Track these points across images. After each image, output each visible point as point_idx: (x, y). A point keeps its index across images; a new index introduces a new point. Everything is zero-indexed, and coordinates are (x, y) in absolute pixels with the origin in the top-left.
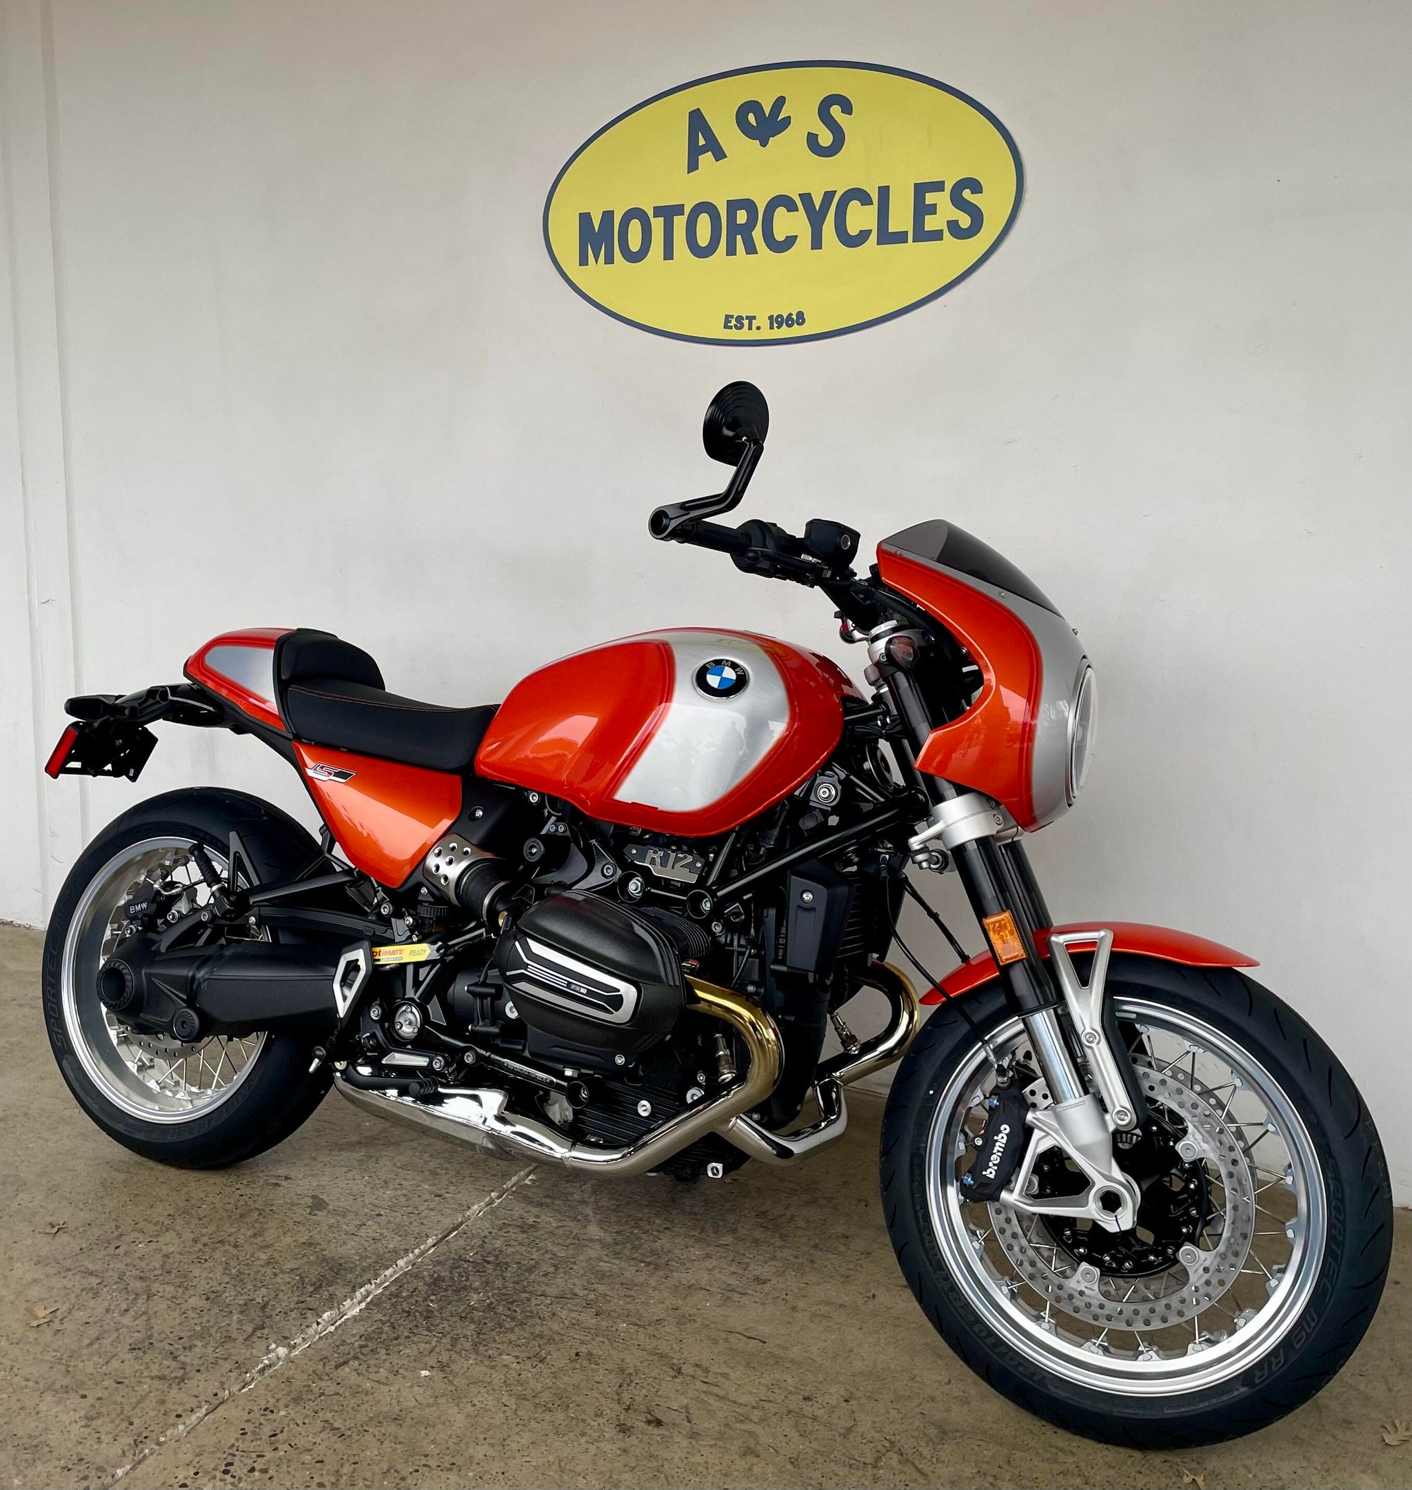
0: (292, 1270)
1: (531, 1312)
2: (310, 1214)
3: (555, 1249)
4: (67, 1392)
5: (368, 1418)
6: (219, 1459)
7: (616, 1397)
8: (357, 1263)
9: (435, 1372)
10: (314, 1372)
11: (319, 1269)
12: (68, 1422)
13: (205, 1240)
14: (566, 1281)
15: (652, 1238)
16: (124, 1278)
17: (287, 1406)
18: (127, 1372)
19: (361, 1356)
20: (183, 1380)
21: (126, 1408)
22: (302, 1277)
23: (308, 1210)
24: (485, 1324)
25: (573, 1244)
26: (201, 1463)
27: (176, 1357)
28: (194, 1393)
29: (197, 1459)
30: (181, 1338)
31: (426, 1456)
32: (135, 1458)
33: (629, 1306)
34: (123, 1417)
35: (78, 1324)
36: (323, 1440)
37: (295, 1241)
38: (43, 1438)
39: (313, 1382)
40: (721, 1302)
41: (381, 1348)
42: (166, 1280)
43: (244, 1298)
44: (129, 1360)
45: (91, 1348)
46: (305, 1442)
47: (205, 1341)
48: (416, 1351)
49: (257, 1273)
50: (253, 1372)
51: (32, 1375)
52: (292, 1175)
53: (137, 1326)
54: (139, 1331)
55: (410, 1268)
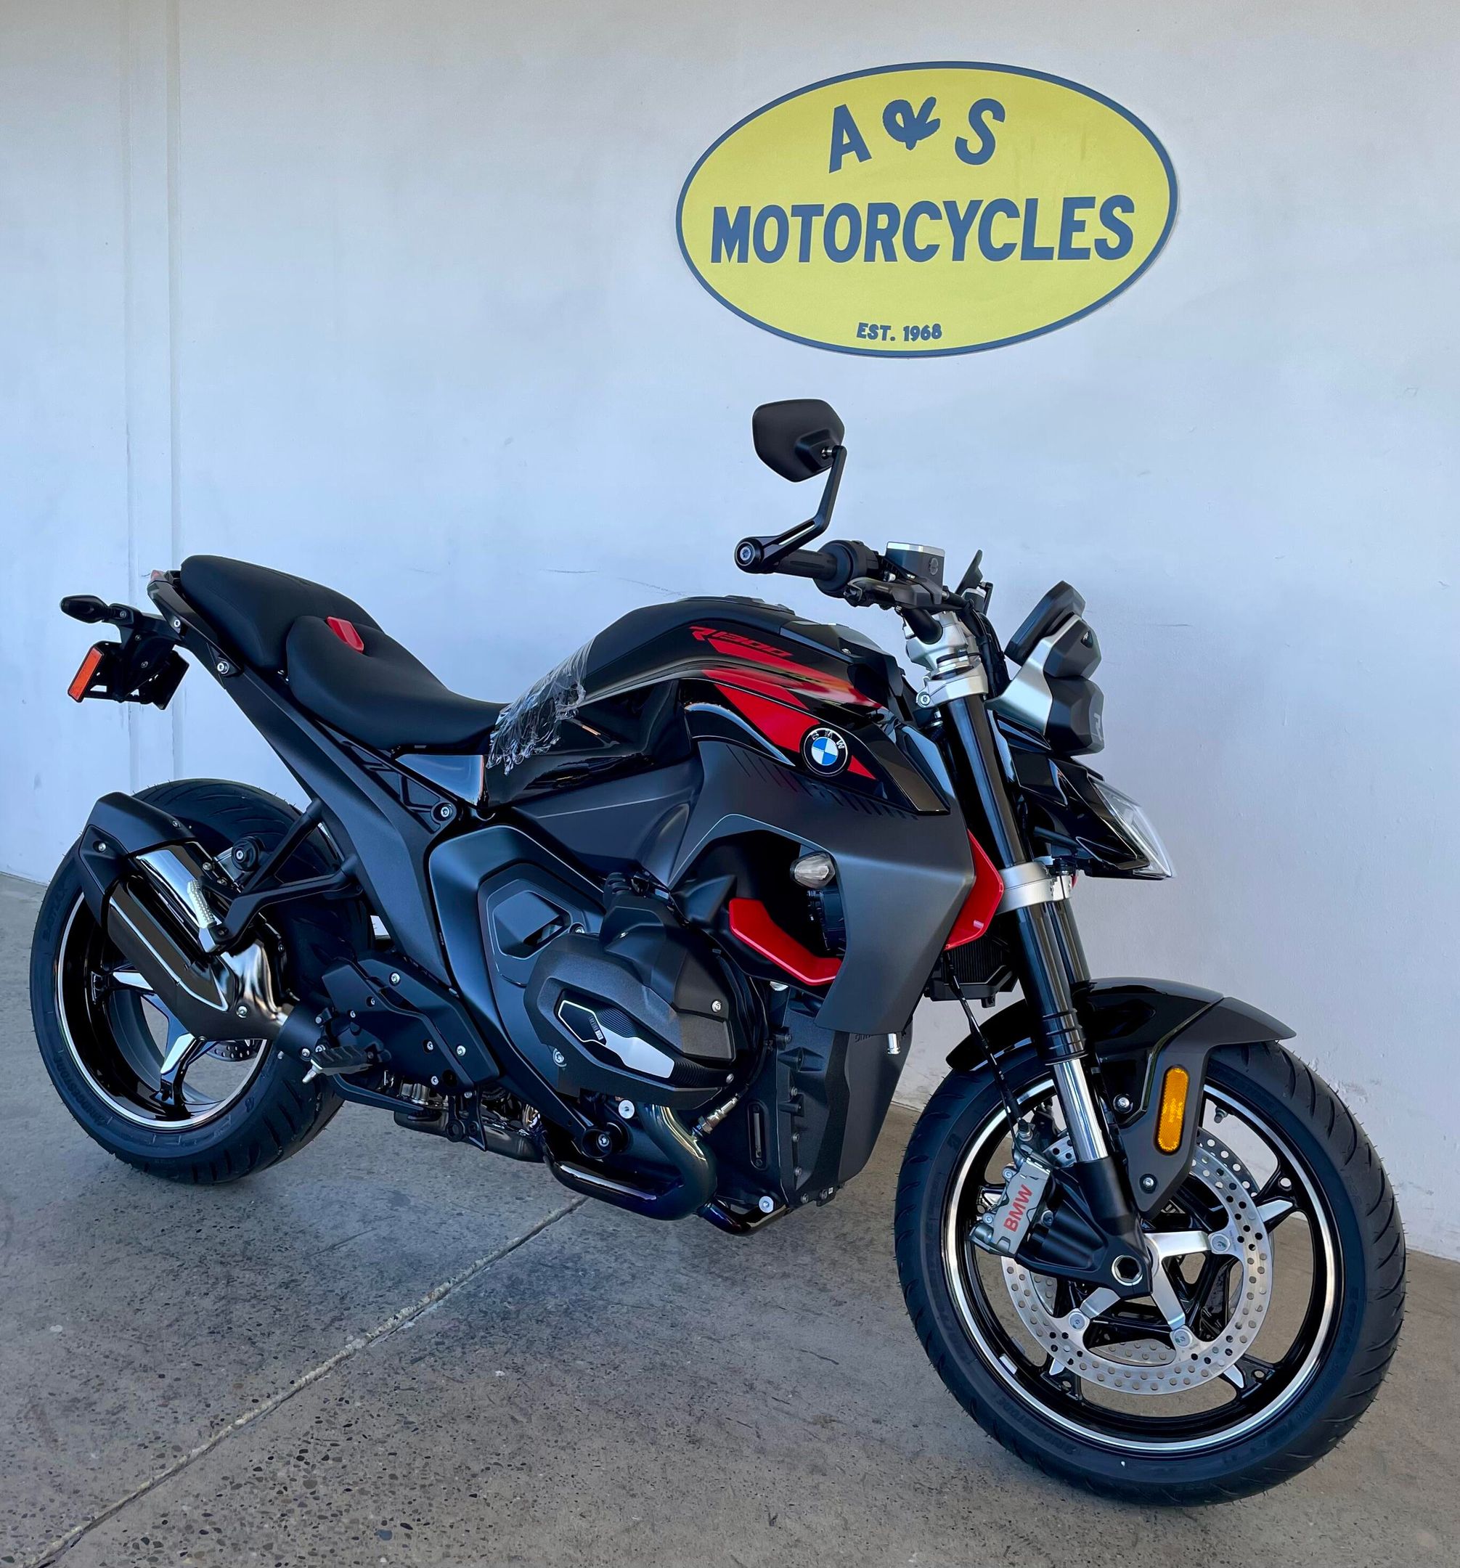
0: (372, 1264)
1: (607, 1319)
2: (391, 1209)
3: (633, 1259)
4: (145, 1371)
5: (439, 1415)
6: (294, 1445)
7: (688, 1409)
8: (437, 1260)
9: (508, 1374)
10: (390, 1365)
11: (399, 1264)
12: (145, 1400)
13: (286, 1228)
14: (643, 1291)
15: (730, 1254)
16: (205, 1261)
17: (362, 1398)
18: (206, 1354)
19: (437, 1353)
20: (261, 1366)
21: (204, 1391)
22: (381, 1272)
23: (389, 1205)
24: (562, 1328)
25: (652, 1255)
26: (275, 1449)
27: (254, 1343)
28: (271, 1379)
29: (272, 1444)
30: (261, 1325)
31: (499, 1454)
32: (211, 1439)
33: (703, 1320)
34: (201, 1398)
35: (157, 1304)
36: (396, 1433)
37: (375, 1235)
38: (121, 1415)
39: (389, 1376)
40: (797, 1321)
41: (457, 1345)
42: (246, 1267)
43: (323, 1288)
44: (207, 1343)
45: (170, 1330)
46: (378, 1434)
47: (283, 1329)
48: (491, 1351)
49: (338, 1264)
50: (331, 1362)
51: (111, 1352)
52: (374, 1170)
53: (216, 1310)
54: (217, 1316)
55: (489, 1268)
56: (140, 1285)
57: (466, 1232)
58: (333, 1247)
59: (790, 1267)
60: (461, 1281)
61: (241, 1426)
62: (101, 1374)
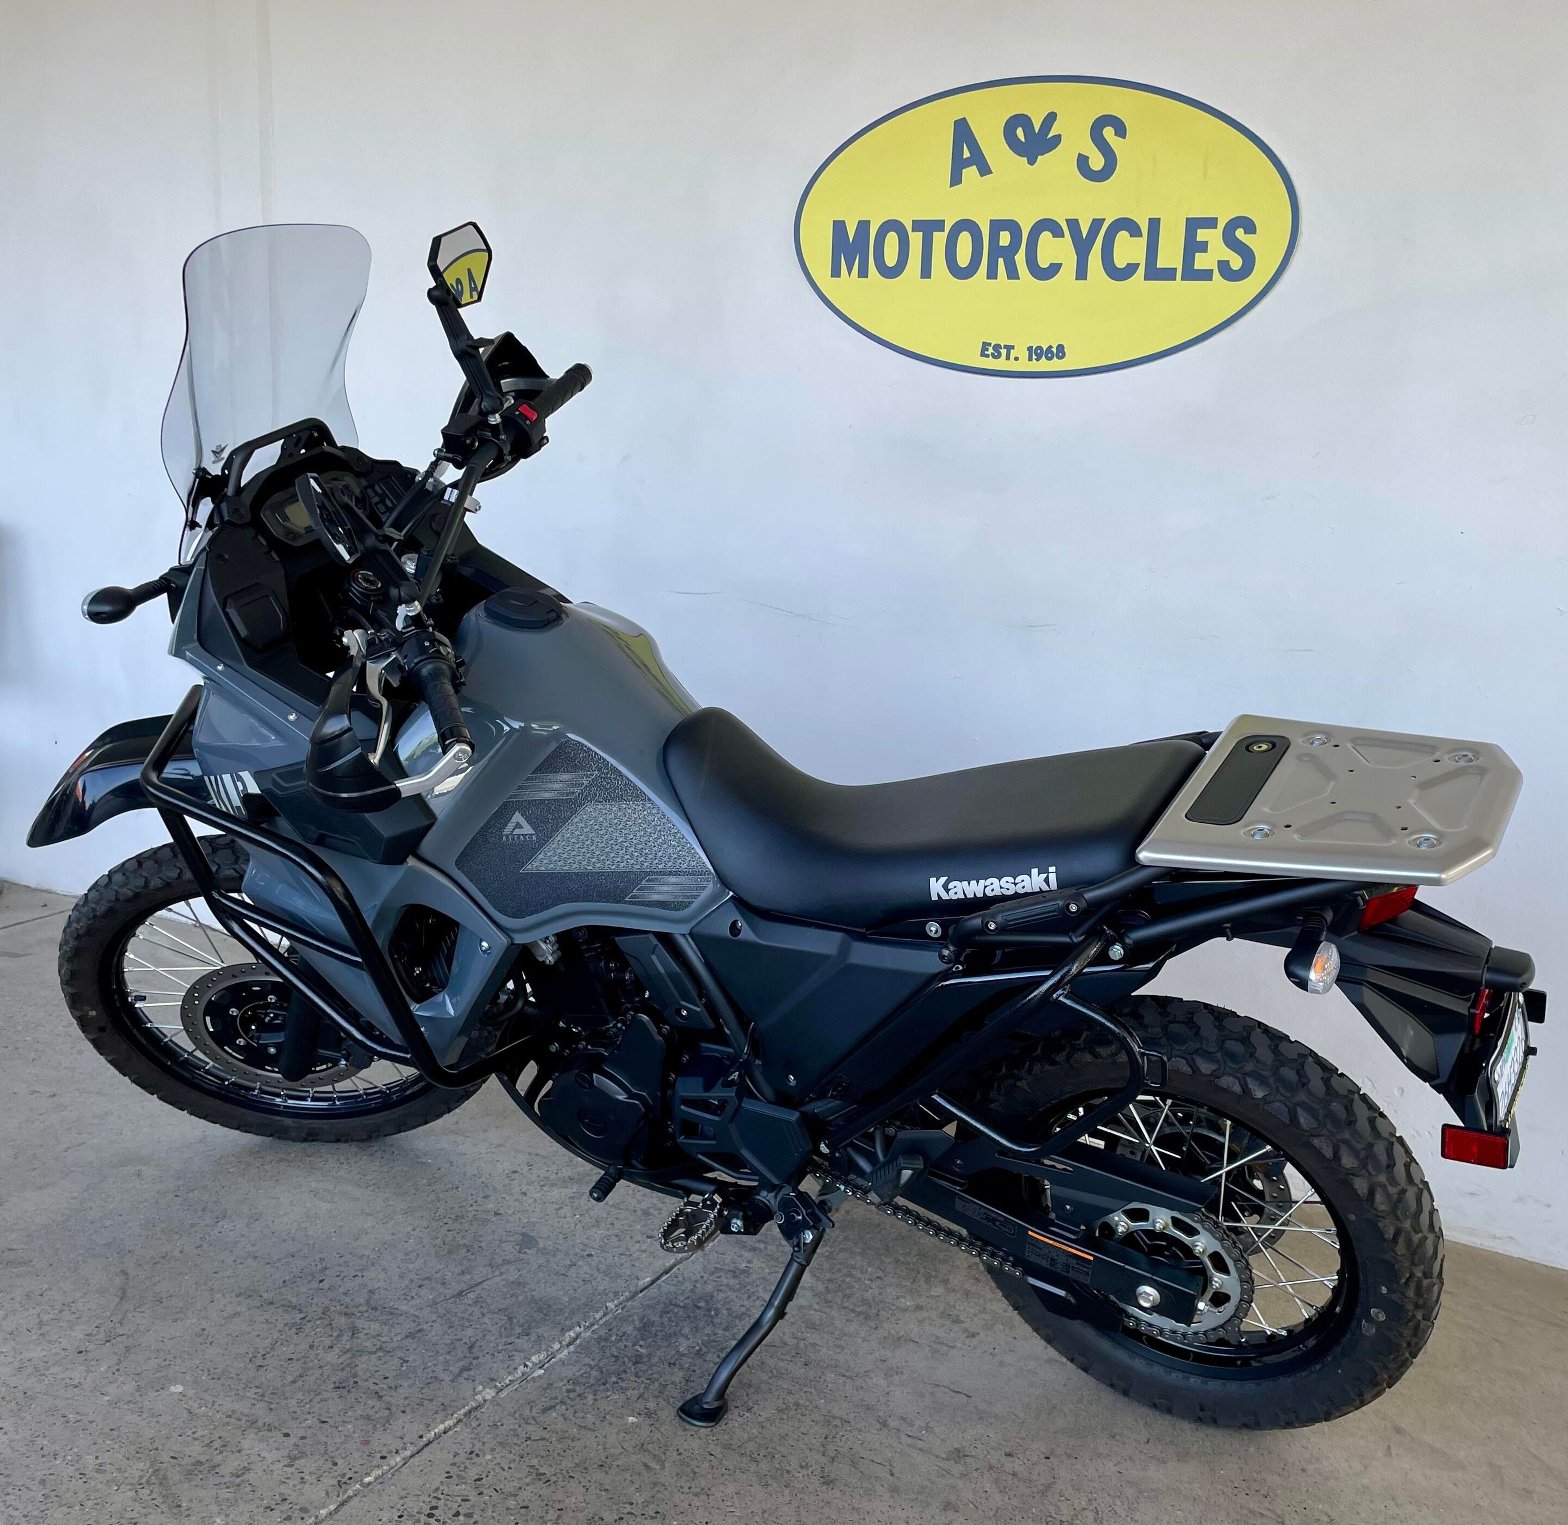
0: (500, 1310)
2: (519, 1252)
4: (270, 1430)
5: (573, 1465)
6: (424, 1502)
7: (822, 1449)
8: (567, 1304)
9: (641, 1419)
10: (521, 1415)
11: (528, 1310)
12: (270, 1461)
13: (412, 1276)
15: (863, 1286)
17: (493, 1450)
18: (332, 1411)
19: (569, 1401)
20: (388, 1422)
21: (330, 1449)
22: (510, 1319)
23: (517, 1248)
24: (694, 1371)
26: (405, 1507)
27: (381, 1397)
28: (399, 1434)
29: (402, 1502)
30: (386, 1378)
31: (633, 1504)
32: (339, 1499)
33: (836, 1357)
34: (327, 1457)
35: (280, 1360)
36: (528, 1485)
37: (503, 1280)
38: (246, 1477)
39: (520, 1426)
40: (930, 1355)
41: (588, 1393)
42: (371, 1316)
43: (450, 1337)
44: (333, 1399)
45: (294, 1385)
46: (510, 1487)
47: (410, 1382)
48: (623, 1397)
49: (464, 1312)
50: (459, 1414)
51: (233, 1411)
52: (502, 1211)
53: (342, 1363)
54: (343, 1369)
55: (620, 1311)
56: (261, 1339)
57: (596, 1274)
58: (460, 1294)
59: (924, 1299)
61: (370, 1483)
62: (223, 1435)
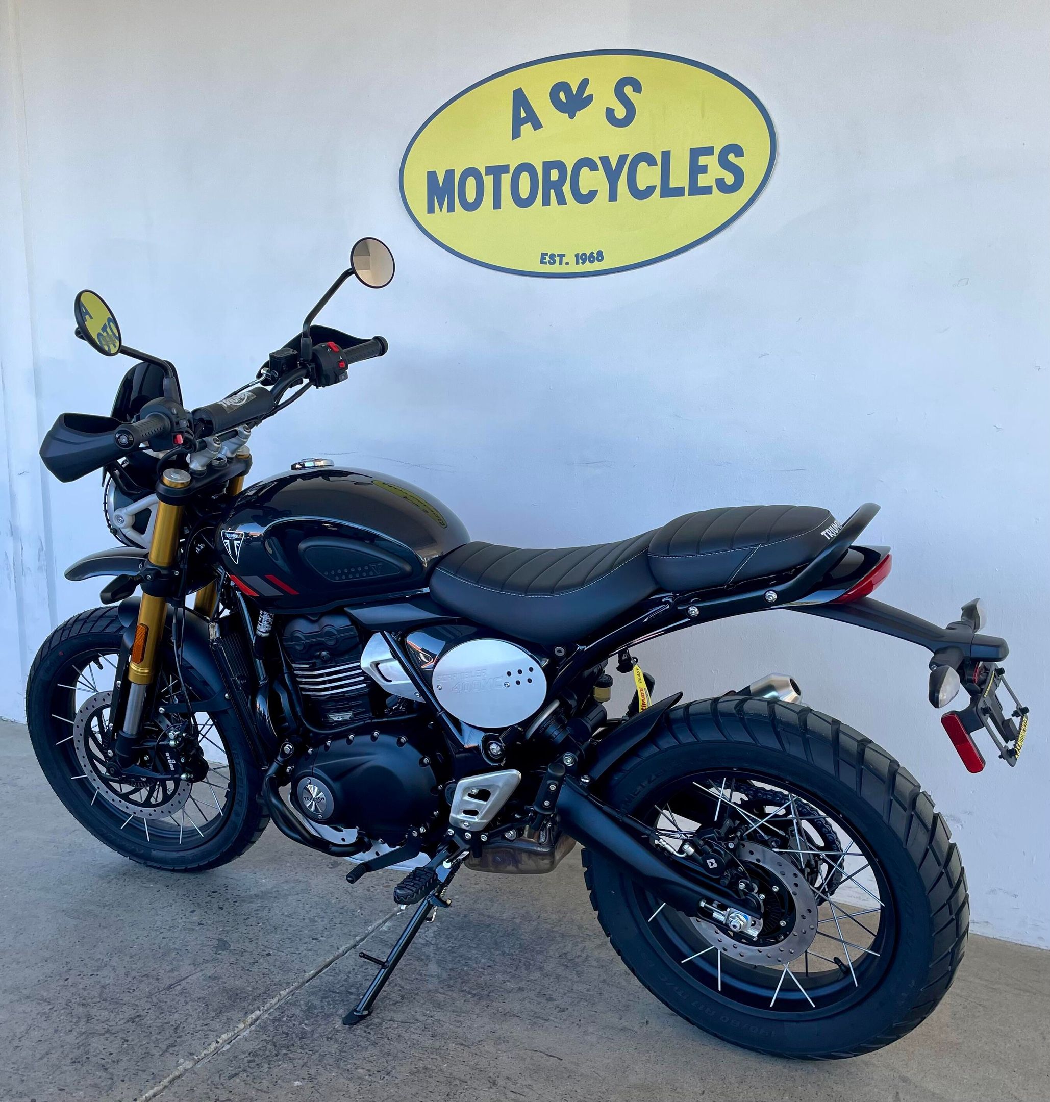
0: (200, 999)
1: (382, 1034)
2: (216, 953)
3: (403, 984)
4: (21, 1097)
8: (250, 993)
9: (304, 1083)
10: (212, 1082)
11: (220, 998)
13: (134, 974)
14: (410, 1009)
15: (477, 974)
16: (70, 1004)
18: (68, 1081)
19: (249, 1070)
20: (111, 1088)
22: (207, 1005)
23: (215, 950)
24: (346, 1043)
25: (417, 979)
27: (106, 1069)
30: (112, 1054)
33: (457, 1030)
35: (32, 1042)
37: (202, 975)
39: (211, 1091)
40: (529, 1027)
41: (264, 1062)
42: (102, 1006)
43: (160, 1021)
44: (70, 1072)
45: (41, 1061)
47: (129, 1057)
48: (291, 1066)
49: (172, 1001)
50: (165, 1082)
52: (204, 923)
53: (78, 1043)
54: (78, 1048)
55: (290, 998)
56: (19, 1025)
57: (273, 969)
58: (170, 987)
59: (523, 983)
60: (268, 1010)
